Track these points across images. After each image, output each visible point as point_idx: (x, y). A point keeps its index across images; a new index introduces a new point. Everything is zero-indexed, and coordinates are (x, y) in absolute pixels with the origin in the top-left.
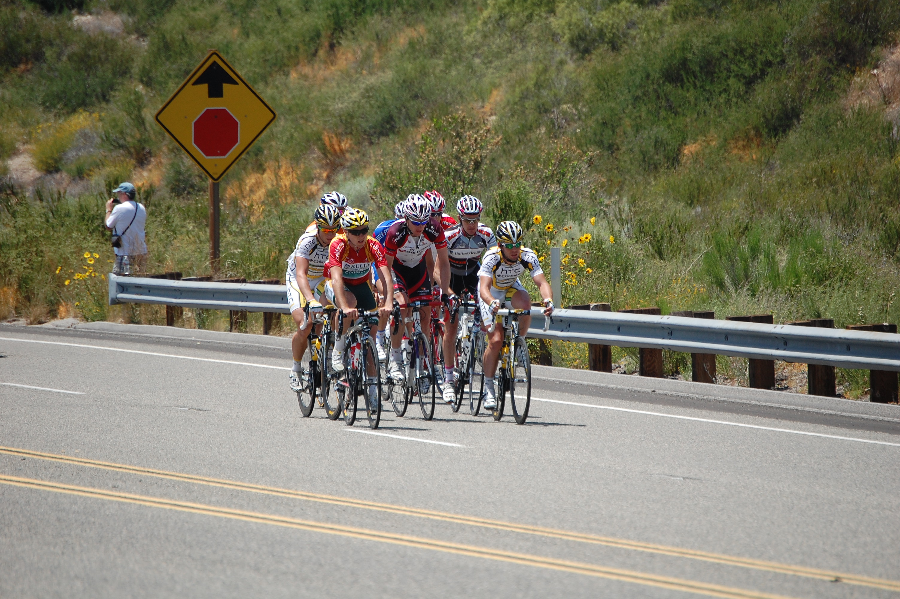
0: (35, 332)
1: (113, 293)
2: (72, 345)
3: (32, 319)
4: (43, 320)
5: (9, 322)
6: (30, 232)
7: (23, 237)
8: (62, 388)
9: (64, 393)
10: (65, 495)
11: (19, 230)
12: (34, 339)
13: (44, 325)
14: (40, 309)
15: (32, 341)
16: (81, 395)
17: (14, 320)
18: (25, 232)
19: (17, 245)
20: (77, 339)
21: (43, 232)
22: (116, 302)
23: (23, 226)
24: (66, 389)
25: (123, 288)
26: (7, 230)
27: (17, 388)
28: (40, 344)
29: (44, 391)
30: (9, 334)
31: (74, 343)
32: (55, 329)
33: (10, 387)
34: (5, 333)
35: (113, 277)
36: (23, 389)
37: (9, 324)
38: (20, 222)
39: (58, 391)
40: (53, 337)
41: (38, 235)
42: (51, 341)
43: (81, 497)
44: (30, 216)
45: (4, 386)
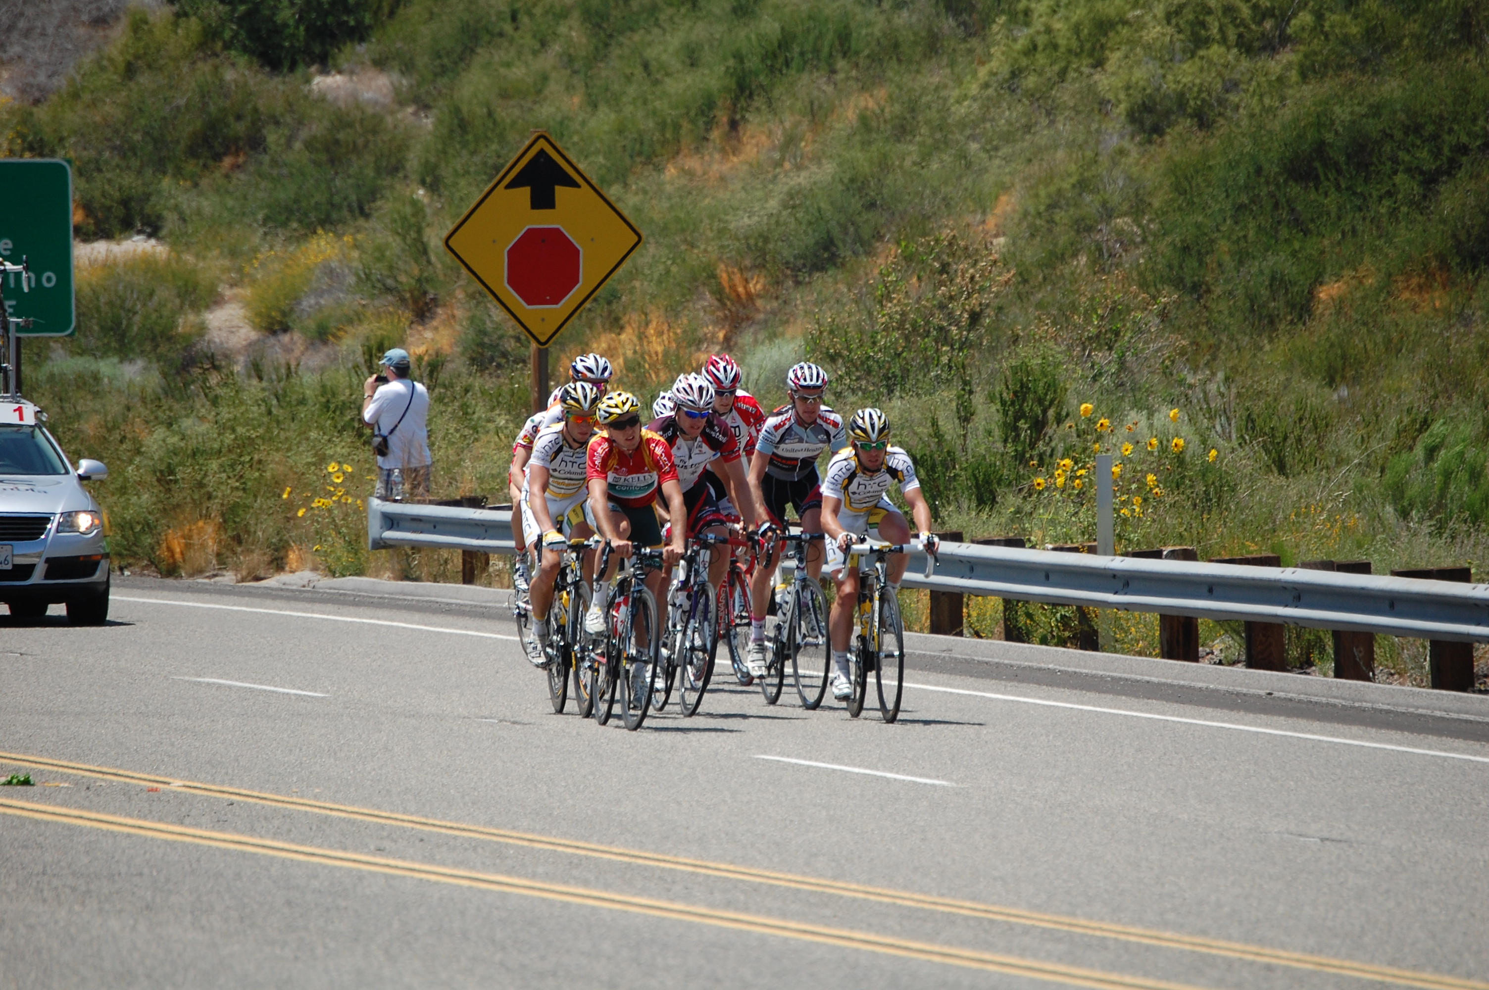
0: (250, 594)
1: (375, 529)
2: (309, 615)
3: (244, 573)
4: (262, 575)
5: (208, 577)
6: (240, 430)
7: (229, 438)
8: (294, 687)
9: (295, 695)
10: (299, 864)
11: (222, 428)
12: (247, 606)
13: (264, 583)
14: (257, 557)
15: (244, 609)
16: (323, 698)
17: (215, 576)
18: (234, 431)
19: (220, 451)
20: (317, 606)
21: (262, 431)
22: (380, 545)
23: (229, 420)
24: (299, 688)
25: (391, 521)
26: (203, 428)
27: (220, 686)
28: (257, 613)
29: (265, 691)
30: (208, 597)
31: (313, 612)
32: (282, 590)
33: (208, 684)
34: (201, 596)
35: (376, 503)
36: (230, 687)
37: (206, 581)
38: (225, 414)
39: (286, 691)
40: (278, 603)
41: (254, 434)
42: (274, 608)
43: (324, 867)
44: (242, 403)
45: (200, 683)
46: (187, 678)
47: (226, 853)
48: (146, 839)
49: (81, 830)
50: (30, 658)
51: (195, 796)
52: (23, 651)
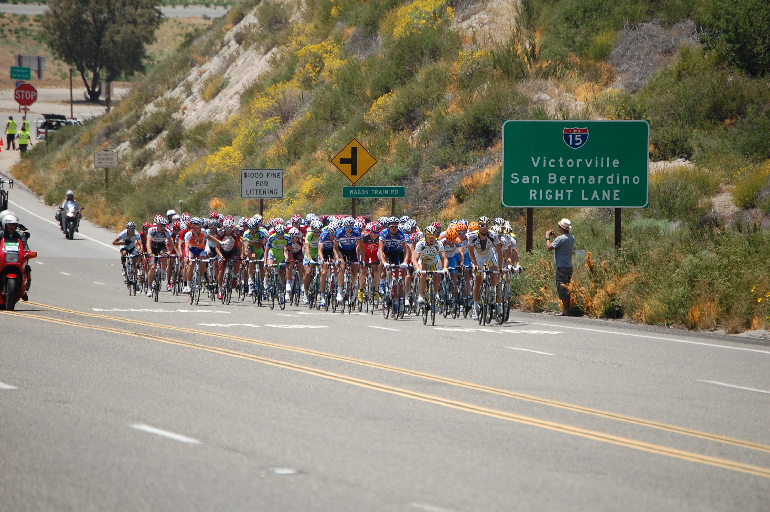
0: (733, 340)
2: (764, 352)
3: (730, 329)
4: (739, 330)
5: (712, 331)
6: (732, 257)
7: (725, 261)
9: (758, 392)
10: (763, 478)
11: (722, 256)
12: (732, 346)
13: (740, 335)
14: (737, 321)
15: (730, 347)
17: (715, 330)
18: (728, 257)
19: (720, 267)
21: (743, 258)
23: (726, 252)
24: (759, 389)
26: (712, 255)
27: (718, 386)
28: (737, 350)
29: (742, 390)
30: (711, 340)
31: (765, 350)
32: (749, 338)
33: (713, 384)
34: (708, 340)
36: (724, 387)
37: (711, 332)
38: (724, 249)
39: (753, 390)
40: (748, 345)
41: (739, 260)
42: (745, 348)
45: (709, 384)
46: (702, 381)
47: (725, 470)
48: (684, 461)
49: (652, 455)
50: (624, 367)
51: (708, 440)
52: (621, 364)
